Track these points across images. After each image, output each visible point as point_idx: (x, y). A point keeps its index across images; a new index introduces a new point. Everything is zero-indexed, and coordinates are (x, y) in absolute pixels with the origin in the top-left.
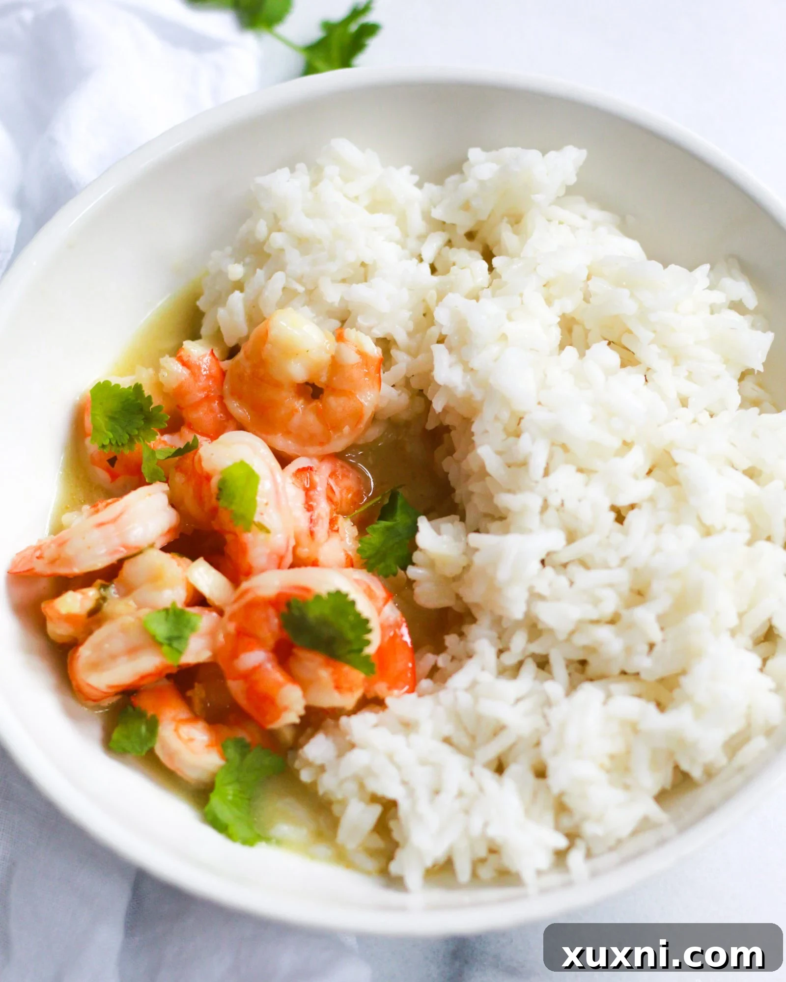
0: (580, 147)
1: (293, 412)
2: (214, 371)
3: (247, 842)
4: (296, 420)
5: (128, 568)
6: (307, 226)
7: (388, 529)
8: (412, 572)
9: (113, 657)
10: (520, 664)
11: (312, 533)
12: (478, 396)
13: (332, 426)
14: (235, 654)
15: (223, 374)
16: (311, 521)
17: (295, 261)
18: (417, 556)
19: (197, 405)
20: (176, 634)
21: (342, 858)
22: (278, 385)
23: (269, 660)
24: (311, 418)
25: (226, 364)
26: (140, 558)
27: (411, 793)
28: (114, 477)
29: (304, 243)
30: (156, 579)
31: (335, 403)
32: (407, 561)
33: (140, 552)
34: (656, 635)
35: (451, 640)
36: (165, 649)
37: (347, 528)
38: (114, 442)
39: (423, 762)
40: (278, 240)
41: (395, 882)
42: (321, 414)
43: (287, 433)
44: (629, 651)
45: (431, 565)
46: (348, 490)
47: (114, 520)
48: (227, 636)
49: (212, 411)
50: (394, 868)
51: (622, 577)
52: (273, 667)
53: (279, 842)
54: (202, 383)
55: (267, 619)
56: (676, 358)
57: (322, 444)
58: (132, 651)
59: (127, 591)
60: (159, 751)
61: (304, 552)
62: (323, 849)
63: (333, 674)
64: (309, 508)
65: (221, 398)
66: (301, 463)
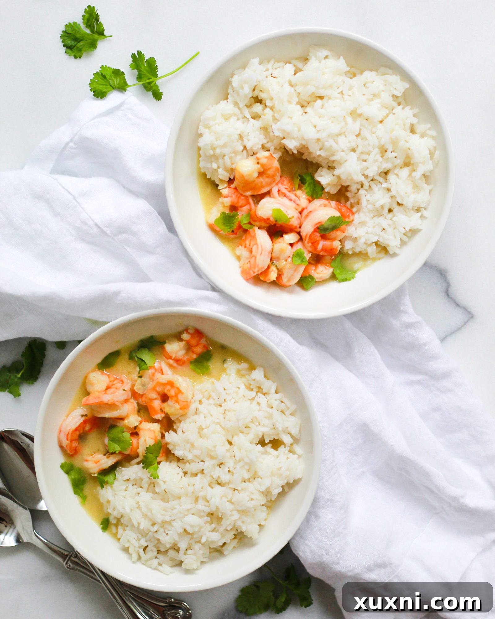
0: (256, 58)
1: (262, 183)
2: (233, 191)
3: (353, 277)
4: (264, 183)
5: (274, 255)
6: (221, 142)
7: (308, 184)
8: (326, 190)
9: (292, 275)
10: (370, 186)
11: (298, 205)
12: (304, 143)
13: (273, 177)
14: (316, 248)
15: (236, 188)
16: (294, 202)
17: (226, 151)
18: (324, 187)
19: (238, 202)
20: (302, 258)
21: (374, 259)
22: (254, 181)
23: (323, 242)
24: (268, 180)
25: (233, 186)
26: (274, 250)
27: (379, 235)
28: (236, 234)
29: (225, 146)
30: (282, 251)
31: (270, 172)
32: (323, 189)
33: (273, 249)
34: (394, 154)
35: (349, 194)
36: (303, 263)
37: (299, 192)
38: (230, 228)
39: (374, 227)
40: (218, 151)
41: (394, 255)
42: (268, 177)
43: (264, 187)
44: (392, 163)
45: (328, 184)
46: (288, 183)
47: (262, 250)
48: (310, 247)
49: (243, 199)
50: (391, 253)
51: (377, 150)
52: (326, 242)
53: (358, 270)
54: (234, 196)
55: (316, 236)
56: (331, 86)
57: (274, 182)
58: (295, 270)
59: (278, 259)
60: (317, 280)
61: (300, 210)
62: (369, 262)
63: (340, 231)
64: (291, 200)
65: (241, 195)
66: (275, 191)
